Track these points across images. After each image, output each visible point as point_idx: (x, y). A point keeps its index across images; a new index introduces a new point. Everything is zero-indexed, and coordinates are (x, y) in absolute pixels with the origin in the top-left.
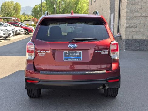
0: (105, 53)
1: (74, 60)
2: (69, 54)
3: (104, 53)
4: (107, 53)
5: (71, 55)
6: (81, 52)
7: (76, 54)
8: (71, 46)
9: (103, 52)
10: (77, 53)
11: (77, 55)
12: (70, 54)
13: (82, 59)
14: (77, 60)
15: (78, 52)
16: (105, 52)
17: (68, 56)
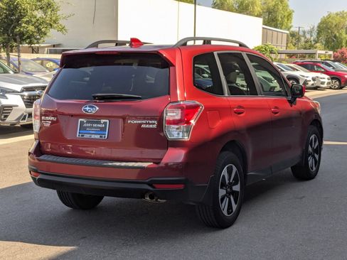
0: (151, 126)
1: (93, 136)
2: (87, 125)
3: (147, 126)
4: (155, 126)
5: (90, 127)
6: (108, 121)
7: (99, 125)
8: (88, 108)
9: (146, 124)
10: (100, 123)
11: (100, 128)
12: (89, 125)
13: (106, 136)
14: (98, 137)
15: (103, 121)
16: (149, 124)
17: (85, 128)
